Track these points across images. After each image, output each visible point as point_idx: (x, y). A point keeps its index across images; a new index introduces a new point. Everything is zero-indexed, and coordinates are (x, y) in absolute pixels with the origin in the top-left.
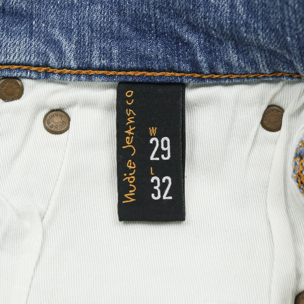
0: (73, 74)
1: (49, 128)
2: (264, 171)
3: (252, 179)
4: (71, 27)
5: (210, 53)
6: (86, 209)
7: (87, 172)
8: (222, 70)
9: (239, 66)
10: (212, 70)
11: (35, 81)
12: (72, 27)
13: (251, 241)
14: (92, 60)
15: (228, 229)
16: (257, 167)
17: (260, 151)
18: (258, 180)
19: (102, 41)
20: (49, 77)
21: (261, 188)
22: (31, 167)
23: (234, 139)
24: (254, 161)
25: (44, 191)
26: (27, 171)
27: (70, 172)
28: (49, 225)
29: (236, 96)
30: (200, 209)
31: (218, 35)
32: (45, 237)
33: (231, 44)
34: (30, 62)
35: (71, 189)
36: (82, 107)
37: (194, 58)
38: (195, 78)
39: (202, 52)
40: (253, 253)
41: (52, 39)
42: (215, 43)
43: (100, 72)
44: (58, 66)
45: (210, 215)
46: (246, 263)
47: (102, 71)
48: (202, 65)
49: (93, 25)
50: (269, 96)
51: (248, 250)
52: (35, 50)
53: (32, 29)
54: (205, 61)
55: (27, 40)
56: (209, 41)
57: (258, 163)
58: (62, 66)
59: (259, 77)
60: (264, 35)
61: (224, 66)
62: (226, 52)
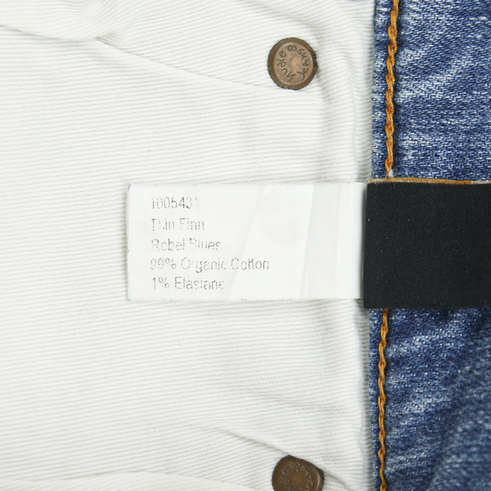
0: (385, 96)
1: (280, 50)
2: (197, 463)
3: (181, 440)
4: (475, 90)
5: (428, 360)
6: (124, 123)
7: (195, 125)
8: (393, 382)
9: (401, 415)
10: (395, 364)
11: (371, 23)
12: (475, 92)
13: (61, 440)
14: (412, 132)
15: (84, 395)
16: (205, 449)
17: (234, 456)
18: (179, 451)
19: (449, 152)
20: (378, 51)
21: (164, 457)
22: (204, 16)
23: (260, 406)
24: (215, 443)
25: (156, 43)
26: (196, 10)
27: (194, 91)
28: (91, 53)
29: (340, 408)
30: (122, 340)
31: (461, 378)
32: (67, 44)
33: (444, 402)
34: (406, 12)
35: (161, 95)
36: (322, 112)
37: (418, 330)
38: (379, 330)
39: (428, 344)
40: (37, 444)
41: (452, 55)
42: (447, 370)
43: (391, 149)
44: (400, 66)
45: (111, 359)
46: (18, 429)
47: (393, 152)
48: (404, 344)
49: (479, 135)
50: (340, 472)
51: (44, 434)
52: (430, 21)
53: (472, 16)
54: (411, 351)
55: (449, 6)
56: (450, 358)
57: (213, 451)
58: (401, 73)
59: (379, 452)
60: (457, 466)
61: (403, 386)
62: (430, 391)
